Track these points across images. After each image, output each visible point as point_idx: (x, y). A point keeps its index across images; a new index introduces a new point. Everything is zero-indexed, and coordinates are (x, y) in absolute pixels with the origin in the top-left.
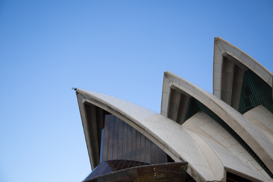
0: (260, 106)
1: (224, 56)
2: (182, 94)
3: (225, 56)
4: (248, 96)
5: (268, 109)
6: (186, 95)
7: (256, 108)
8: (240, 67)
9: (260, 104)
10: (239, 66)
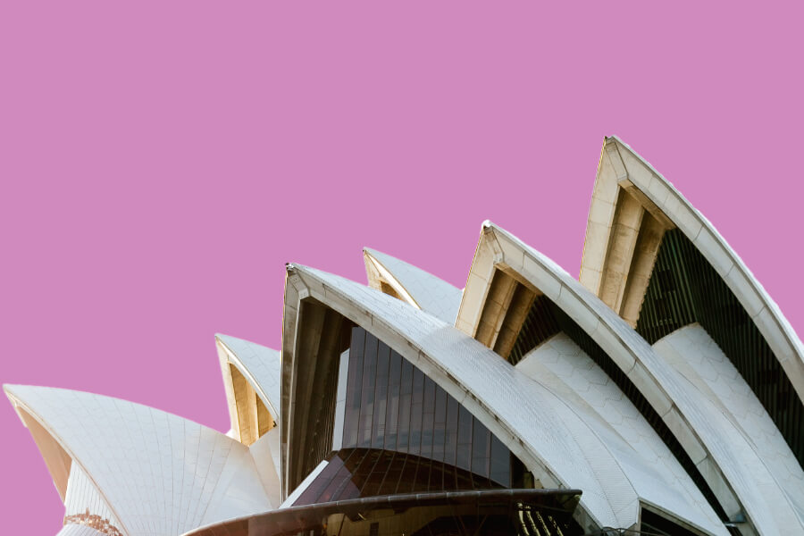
0: (691, 325)
1: (622, 189)
2: (519, 284)
3: (624, 187)
4: (665, 294)
5: (712, 337)
6: (529, 287)
7: (684, 329)
8: (657, 218)
9: (694, 321)
10: (655, 216)
